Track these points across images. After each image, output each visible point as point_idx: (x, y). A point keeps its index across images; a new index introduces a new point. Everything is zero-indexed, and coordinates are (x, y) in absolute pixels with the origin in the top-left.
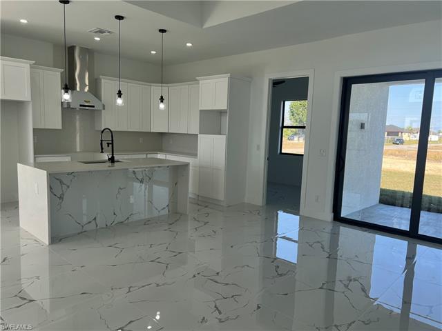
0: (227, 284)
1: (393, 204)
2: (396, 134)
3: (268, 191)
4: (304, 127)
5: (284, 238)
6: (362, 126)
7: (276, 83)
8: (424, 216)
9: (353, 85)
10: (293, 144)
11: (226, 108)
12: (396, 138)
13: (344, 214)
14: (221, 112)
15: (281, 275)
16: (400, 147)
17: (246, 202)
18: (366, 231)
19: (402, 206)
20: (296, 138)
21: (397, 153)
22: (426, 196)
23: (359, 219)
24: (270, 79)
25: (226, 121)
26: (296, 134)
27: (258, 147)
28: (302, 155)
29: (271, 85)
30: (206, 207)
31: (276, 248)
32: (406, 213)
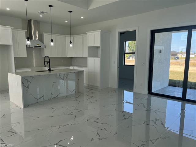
0: (102, 123)
1: (175, 86)
2: (176, 55)
3: (119, 82)
4: (134, 53)
5: (127, 102)
6: (160, 52)
7: (122, 34)
8: (189, 91)
9: (156, 34)
10: (130, 61)
11: (99, 45)
12: (176, 56)
13: (153, 91)
14: (97, 47)
15: (126, 119)
16: (177, 60)
17: (109, 87)
18: (163, 98)
19: (179, 87)
20: (131, 58)
21: (176, 63)
22: (189, 82)
23: (160, 93)
24: (119, 32)
25: (100, 51)
26: (131, 56)
27: (114, 62)
28: (134, 65)
29: (119, 34)
30: (92, 89)
31: (123, 107)
32: (181, 90)
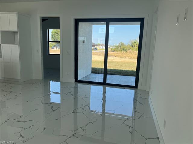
0: (26, 121)
2: (94, 46)
4: (59, 42)
6: (84, 42)
7: (44, 20)
9: (79, 23)
11: (17, 30)
13: (79, 79)
15: (54, 111)
20: (55, 48)
24: (40, 17)
